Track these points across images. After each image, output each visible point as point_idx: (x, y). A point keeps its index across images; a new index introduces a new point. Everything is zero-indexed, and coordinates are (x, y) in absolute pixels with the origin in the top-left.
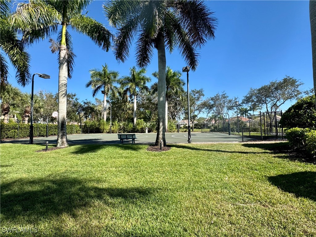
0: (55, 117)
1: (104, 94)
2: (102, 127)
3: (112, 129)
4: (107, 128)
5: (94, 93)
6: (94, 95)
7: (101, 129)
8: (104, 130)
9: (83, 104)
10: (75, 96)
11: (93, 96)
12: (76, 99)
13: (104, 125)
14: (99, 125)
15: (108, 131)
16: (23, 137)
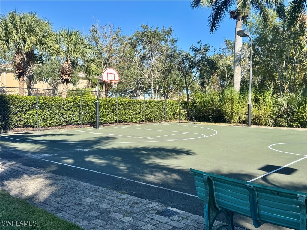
0: (109, 82)
1: (235, 21)
2: (227, 108)
3: (255, 111)
4: (241, 110)
5: (214, 21)
6: (213, 26)
7: (225, 112)
8: (232, 114)
9: (192, 54)
10: (169, 33)
11: (212, 30)
12: (173, 41)
13: (232, 103)
14: (222, 100)
15: (243, 119)
16: (57, 126)
